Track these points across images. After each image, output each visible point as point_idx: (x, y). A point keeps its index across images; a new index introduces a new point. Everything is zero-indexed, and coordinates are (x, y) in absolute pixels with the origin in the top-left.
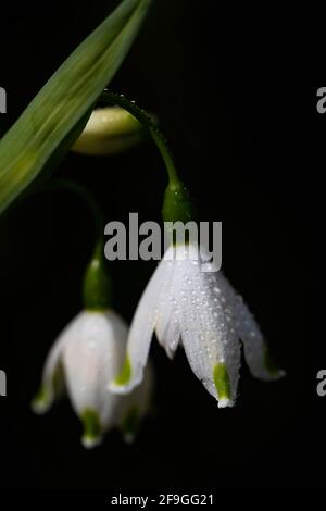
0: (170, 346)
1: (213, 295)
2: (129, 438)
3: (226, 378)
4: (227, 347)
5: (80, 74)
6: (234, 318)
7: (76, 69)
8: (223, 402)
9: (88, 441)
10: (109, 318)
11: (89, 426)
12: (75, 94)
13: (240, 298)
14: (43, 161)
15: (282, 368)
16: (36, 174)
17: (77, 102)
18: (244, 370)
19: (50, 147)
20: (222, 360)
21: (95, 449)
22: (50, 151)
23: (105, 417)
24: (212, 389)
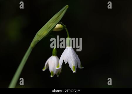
0: (66, 62)
1: (73, 55)
2: (58, 76)
3: (75, 68)
4: (75, 63)
5: (55, 19)
6: (76, 59)
7: (55, 18)
8: (74, 72)
9: (51, 76)
10: (56, 57)
11: (52, 74)
12: (54, 22)
13: (77, 55)
14: (48, 32)
15: (83, 67)
16: (47, 34)
17: (54, 23)
18: (77, 67)
19: (50, 30)
20: (74, 65)
21: (52, 77)
22: (49, 31)
23: (54, 73)
24: (72, 70)
